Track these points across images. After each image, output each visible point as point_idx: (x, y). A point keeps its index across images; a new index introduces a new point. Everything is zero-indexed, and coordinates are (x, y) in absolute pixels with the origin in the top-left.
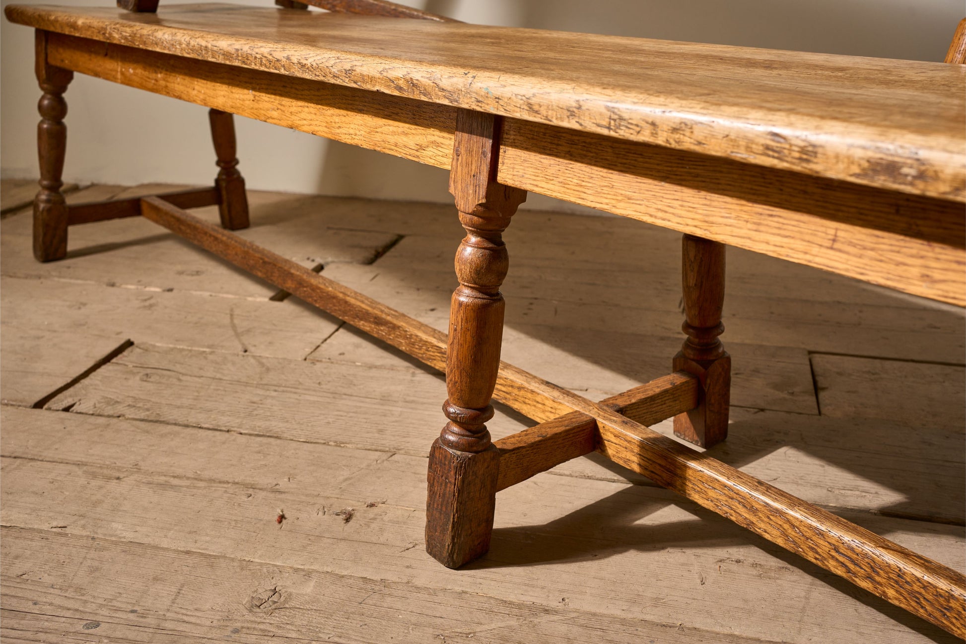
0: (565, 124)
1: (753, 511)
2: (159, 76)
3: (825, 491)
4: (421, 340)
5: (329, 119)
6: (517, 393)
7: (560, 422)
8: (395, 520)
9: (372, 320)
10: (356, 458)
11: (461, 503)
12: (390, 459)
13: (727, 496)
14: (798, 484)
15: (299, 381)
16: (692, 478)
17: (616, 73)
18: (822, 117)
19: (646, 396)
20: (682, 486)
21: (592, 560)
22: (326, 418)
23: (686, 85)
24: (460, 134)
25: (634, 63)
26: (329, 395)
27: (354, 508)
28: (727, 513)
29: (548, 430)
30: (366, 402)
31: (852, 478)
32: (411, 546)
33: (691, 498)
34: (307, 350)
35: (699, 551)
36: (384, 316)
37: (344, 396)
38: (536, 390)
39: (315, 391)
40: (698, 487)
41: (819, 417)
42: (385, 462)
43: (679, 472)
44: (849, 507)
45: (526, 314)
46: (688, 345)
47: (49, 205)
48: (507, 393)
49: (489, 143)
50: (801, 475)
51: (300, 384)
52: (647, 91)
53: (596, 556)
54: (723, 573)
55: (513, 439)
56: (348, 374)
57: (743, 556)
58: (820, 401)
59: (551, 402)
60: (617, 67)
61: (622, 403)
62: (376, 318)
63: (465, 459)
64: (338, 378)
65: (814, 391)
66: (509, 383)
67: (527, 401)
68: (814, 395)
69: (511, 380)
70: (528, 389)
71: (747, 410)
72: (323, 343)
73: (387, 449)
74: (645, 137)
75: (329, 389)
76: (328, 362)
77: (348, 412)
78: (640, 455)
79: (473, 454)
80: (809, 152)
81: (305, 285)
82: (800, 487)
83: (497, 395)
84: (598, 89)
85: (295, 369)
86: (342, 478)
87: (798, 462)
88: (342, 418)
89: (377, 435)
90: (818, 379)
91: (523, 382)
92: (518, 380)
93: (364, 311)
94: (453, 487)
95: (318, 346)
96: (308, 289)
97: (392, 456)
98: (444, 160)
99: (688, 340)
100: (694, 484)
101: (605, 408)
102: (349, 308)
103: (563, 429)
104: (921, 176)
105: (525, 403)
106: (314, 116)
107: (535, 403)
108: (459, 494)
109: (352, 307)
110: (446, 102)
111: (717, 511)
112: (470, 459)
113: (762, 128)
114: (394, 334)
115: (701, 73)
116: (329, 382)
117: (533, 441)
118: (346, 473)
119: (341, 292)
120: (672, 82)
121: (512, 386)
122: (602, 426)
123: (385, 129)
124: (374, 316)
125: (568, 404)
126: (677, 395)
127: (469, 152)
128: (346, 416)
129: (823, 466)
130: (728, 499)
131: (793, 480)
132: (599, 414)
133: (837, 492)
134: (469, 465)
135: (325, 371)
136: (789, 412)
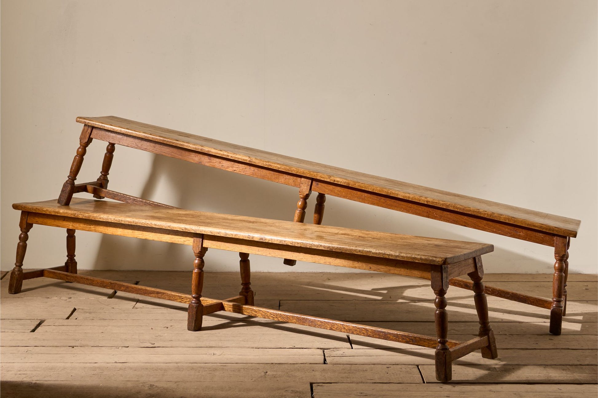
0: (218, 235)
1: (256, 312)
2: (92, 226)
4: (173, 295)
5: (158, 236)
16: (244, 309)
17: (225, 226)
18: (255, 233)
20: (242, 312)
21: (224, 329)
23: (237, 228)
24: (195, 238)
25: (227, 223)
27: (168, 327)
29: (212, 304)
39: (141, 313)
43: (241, 309)
46: (243, 289)
47: (19, 272)
49: (201, 239)
51: (136, 312)
52: (231, 229)
56: (148, 310)
60: (224, 224)
62: (157, 292)
74: (231, 236)
78: (233, 308)
80: (253, 237)
84: (223, 229)
85: (132, 310)
93: (153, 291)
95: (134, 306)
96: (131, 289)
97: (171, 320)
98: (191, 243)
99: (243, 287)
103: (215, 304)
104: (265, 240)
106: (154, 236)
110: (194, 232)
112: (198, 304)
113: (247, 234)
114: (164, 295)
115: (240, 225)
119: (144, 287)
120: (235, 227)
122: (224, 303)
123: (175, 238)
127: (197, 241)
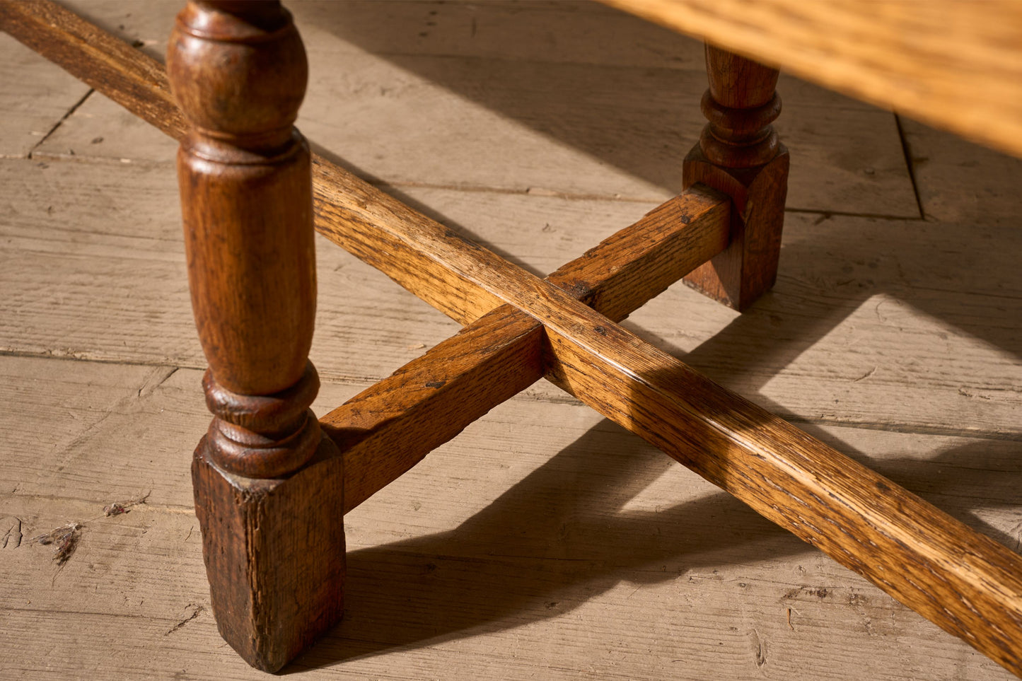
3: (956, 396)
6: (394, 253)
7: (473, 338)
8: (162, 545)
9: (130, 89)
10: (100, 386)
11: (266, 573)
12: (166, 384)
13: (814, 510)
14: (908, 384)
15: (11, 207)
16: (741, 465)
19: (638, 256)
20: (718, 472)
21: (546, 617)
22: (53, 291)
26: (64, 235)
27: (83, 520)
28: (811, 537)
29: (448, 364)
30: (132, 248)
31: (998, 360)
32: (189, 613)
33: (735, 495)
34: (35, 133)
35: (747, 572)
36: (148, 84)
37: (94, 237)
38: (426, 252)
39: (39, 227)
40: (752, 481)
41: (922, 223)
42: (155, 393)
43: (712, 447)
44: (1002, 431)
45: (423, 35)
46: (711, 136)
48: (374, 250)
50: (909, 360)
51: (14, 212)
53: (553, 604)
54: (796, 627)
55: (375, 399)
56: (107, 186)
57: (830, 576)
58: (921, 187)
59: (456, 280)
61: (592, 276)
63: (260, 497)
64: (85, 195)
65: (905, 166)
66: (376, 232)
67: (411, 269)
68: (907, 173)
69: (378, 228)
70: (411, 249)
71: (802, 218)
72: (66, 117)
73: (162, 359)
75: (66, 223)
76: (69, 161)
77: (96, 274)
78: (632, 402)
79: (278, 482)
81: (12, 14)
82: (911, 391)
83: (359, 250)
85: (8, 179)
86: (66, 441)
87: (901, 329)
88: (83, 289)
89: (144, 326)
90: (911, 140)
91: (401, 235)
92: (391, 230)
93: (114, 71)
94: (243, 546)
95: (58, 125)
97: (169, 376)
100: (743, 474)
101: (561, 293)
102: (89, 64)
103: (477, 358)
105: (408, 272)
107: (427, 276)
108: (258, 558)
109: (94, 63)
111: (790, 529)
112: (271, 494)
114: (170, 119)
116: (68, 204)
117: (417, 400)
118: (75, 428)
119: (74, 34)
121: (382, 240)
122: (556, 338)
124: (132, 82)
125: (488, 288)
126: (693, 238)
128: (91, 284)
129: (944, 336)
130: (816, 516)
131: (898, 375)
132: (549, 310)
133: (975, 393)
134: (271, 506)
135: (63, 181)
136: (871, 216)
